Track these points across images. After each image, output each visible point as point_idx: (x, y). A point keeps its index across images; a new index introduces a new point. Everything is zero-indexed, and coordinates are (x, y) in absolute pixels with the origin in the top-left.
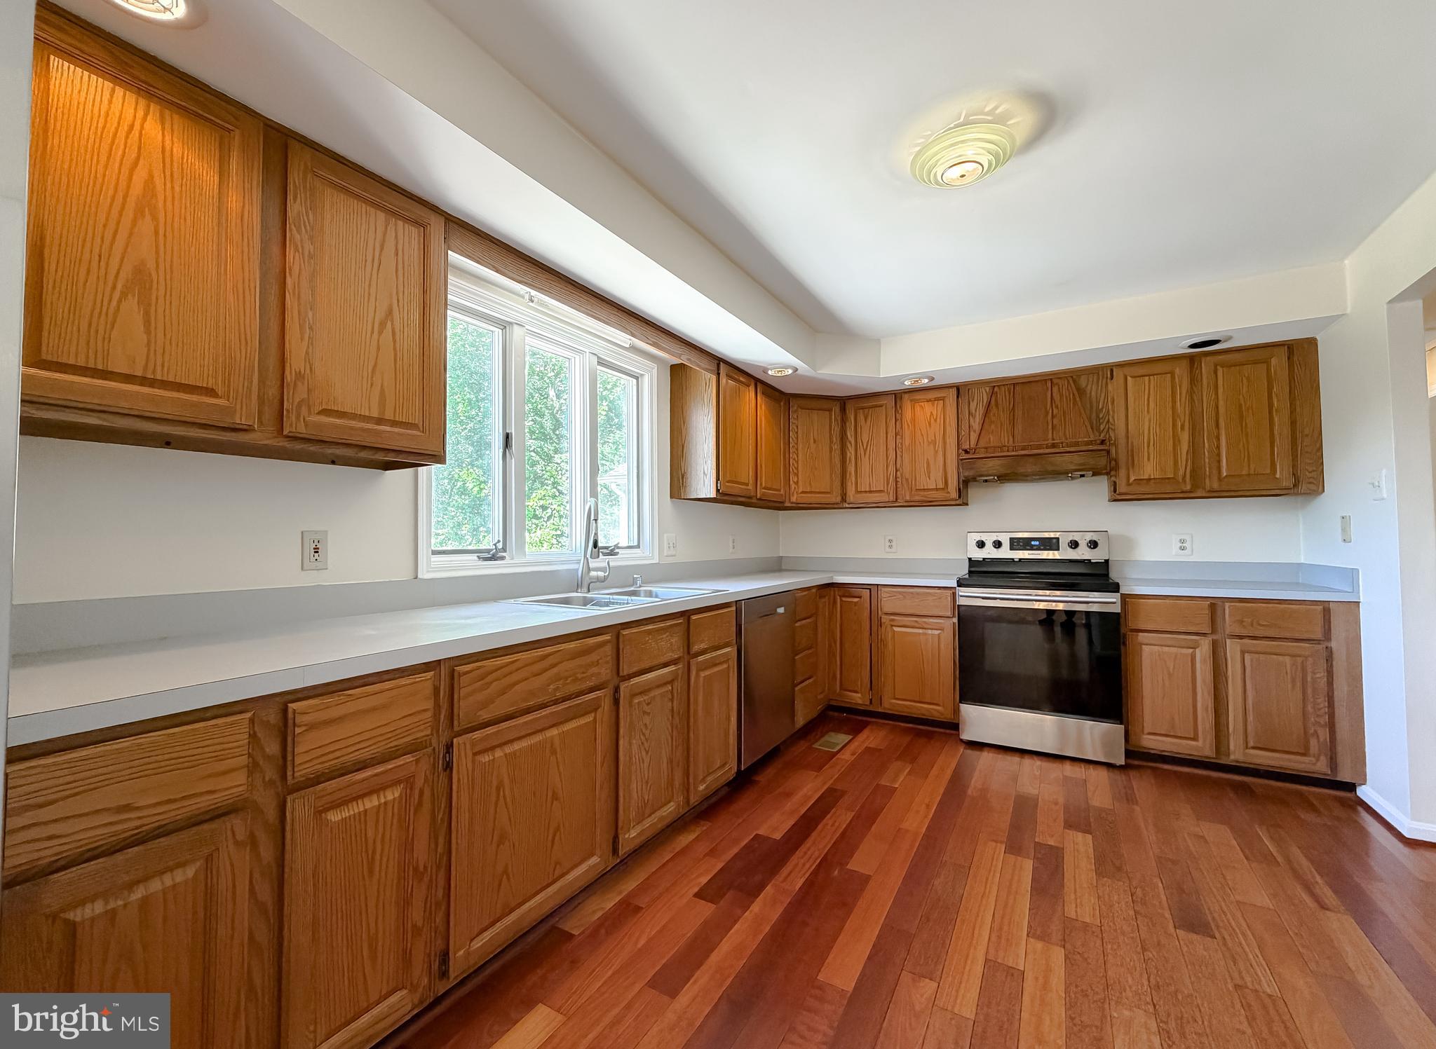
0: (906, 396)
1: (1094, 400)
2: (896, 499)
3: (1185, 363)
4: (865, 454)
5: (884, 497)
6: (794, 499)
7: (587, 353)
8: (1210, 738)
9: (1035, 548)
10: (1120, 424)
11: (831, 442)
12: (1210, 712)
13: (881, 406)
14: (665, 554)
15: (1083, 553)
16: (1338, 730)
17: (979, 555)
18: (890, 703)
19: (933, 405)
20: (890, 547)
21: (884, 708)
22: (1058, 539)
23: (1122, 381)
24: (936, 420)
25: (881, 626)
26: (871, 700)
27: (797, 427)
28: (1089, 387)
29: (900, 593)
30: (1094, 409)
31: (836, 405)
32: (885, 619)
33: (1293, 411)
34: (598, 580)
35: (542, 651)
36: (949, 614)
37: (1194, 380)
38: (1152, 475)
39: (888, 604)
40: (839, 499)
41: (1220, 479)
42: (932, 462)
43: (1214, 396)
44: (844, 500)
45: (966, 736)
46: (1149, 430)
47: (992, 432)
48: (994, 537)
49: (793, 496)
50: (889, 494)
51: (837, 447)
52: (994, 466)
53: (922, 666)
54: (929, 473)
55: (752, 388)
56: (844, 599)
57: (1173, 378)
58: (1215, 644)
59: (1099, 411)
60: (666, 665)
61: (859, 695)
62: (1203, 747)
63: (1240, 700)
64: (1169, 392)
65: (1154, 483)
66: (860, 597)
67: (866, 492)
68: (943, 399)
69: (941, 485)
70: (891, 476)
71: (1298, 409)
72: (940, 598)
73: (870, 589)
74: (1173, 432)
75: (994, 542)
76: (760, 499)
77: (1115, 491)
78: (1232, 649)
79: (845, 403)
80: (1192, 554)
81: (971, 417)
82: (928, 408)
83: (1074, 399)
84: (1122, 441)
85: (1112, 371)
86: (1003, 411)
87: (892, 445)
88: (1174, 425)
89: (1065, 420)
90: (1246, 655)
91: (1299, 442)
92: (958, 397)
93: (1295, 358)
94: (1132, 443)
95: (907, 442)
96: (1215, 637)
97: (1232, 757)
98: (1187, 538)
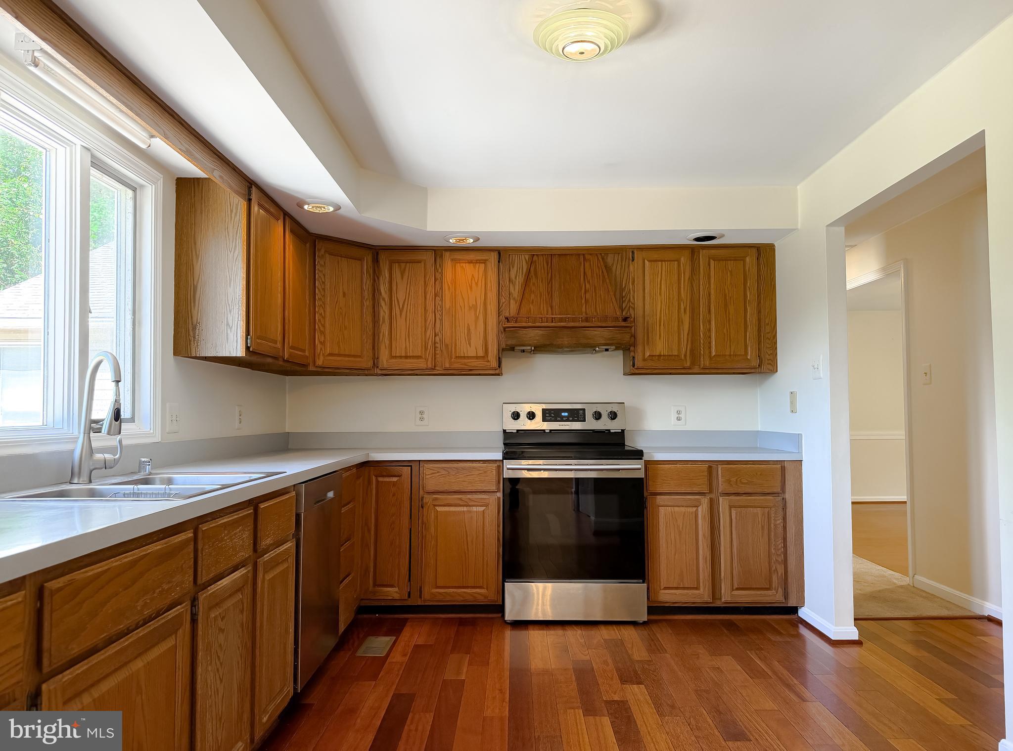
0: (447, 254)
1: (618, 279)
2: (435, 367)
3: (687, 253)
4: (401, 314)
5: (421, 364)
6: (319, 362)
7: (79, 148)
8: (708, 585)
9: (564, 419)
10: (639, 303)
11: (363, 297)
12: (708, 561)
13: (419, 262)
14: (167, 431)
15: (604, 424)
16: (789, 565)
17: (513, 426)
18: (432, 593)
19: (475, 267)
20: (422, 419)
21: (425, 601)
22: (584, 410)
23: (641, 262)
24: (477, 284)
25: (422, 507)
26: (409, 593)
27: (324, 275)
28: (615, 267)
29: (443, 468)
30: (618, 287)
31: (368, 255)
32: (428, 499)
33: (759, 303)
34: (106, 465)
35: (131, 556)
36: (494, 488)
37: (694, 271)
38: (662, 352)
39: (432, 482)
40: (370, 364)
41: (710, 358)
42: (472, 328)
43: (707, 284)
44: (375, 365)
45: (509, 616)
46: (661, 311)
47: (533, 302)
48: (527, 408)
49: (319, 358)
50: (427, 360)
51: (368, 303)
52: (534, 336)
53: (466, 547)
54: (469, 340)
55: (281, 222)
56: (380, 479)
57: (679, 265)
58: (711, 501)
59: (622, 290)
60: (235, 569)
61: (396, 589)
62: (702, 595)
63: (728, 545)
64: (676, 277)
65: (664, 359)
66: (399, 476)
67: (401, 357)
68: (484, 262)
69: (481, 353)
70: (430, 343)
71: (762, 301)
72: (485, 472)
73: (411, 466)
74: (678, 315)
75: (529, 413)
76: (287, 361)
77: (634, 366)
78: (723, 503)
79: (377, 254)
80: (686, 425)
81: (511, 284)
82: (469, 268)
83: (604, 276)
84: (640, 320)
85: (633, 253)
86: (542, 281)
87: (430, 308)
88: (679, 308)
89: (596, 295)
90: (732, 509)
91: (762, 329)
92: (499, 262)
93: (761, 259)
94: (648, 323)
95: (448, 304)
96: (712, 496)
97: (723, 600)
98: (682, 409)
